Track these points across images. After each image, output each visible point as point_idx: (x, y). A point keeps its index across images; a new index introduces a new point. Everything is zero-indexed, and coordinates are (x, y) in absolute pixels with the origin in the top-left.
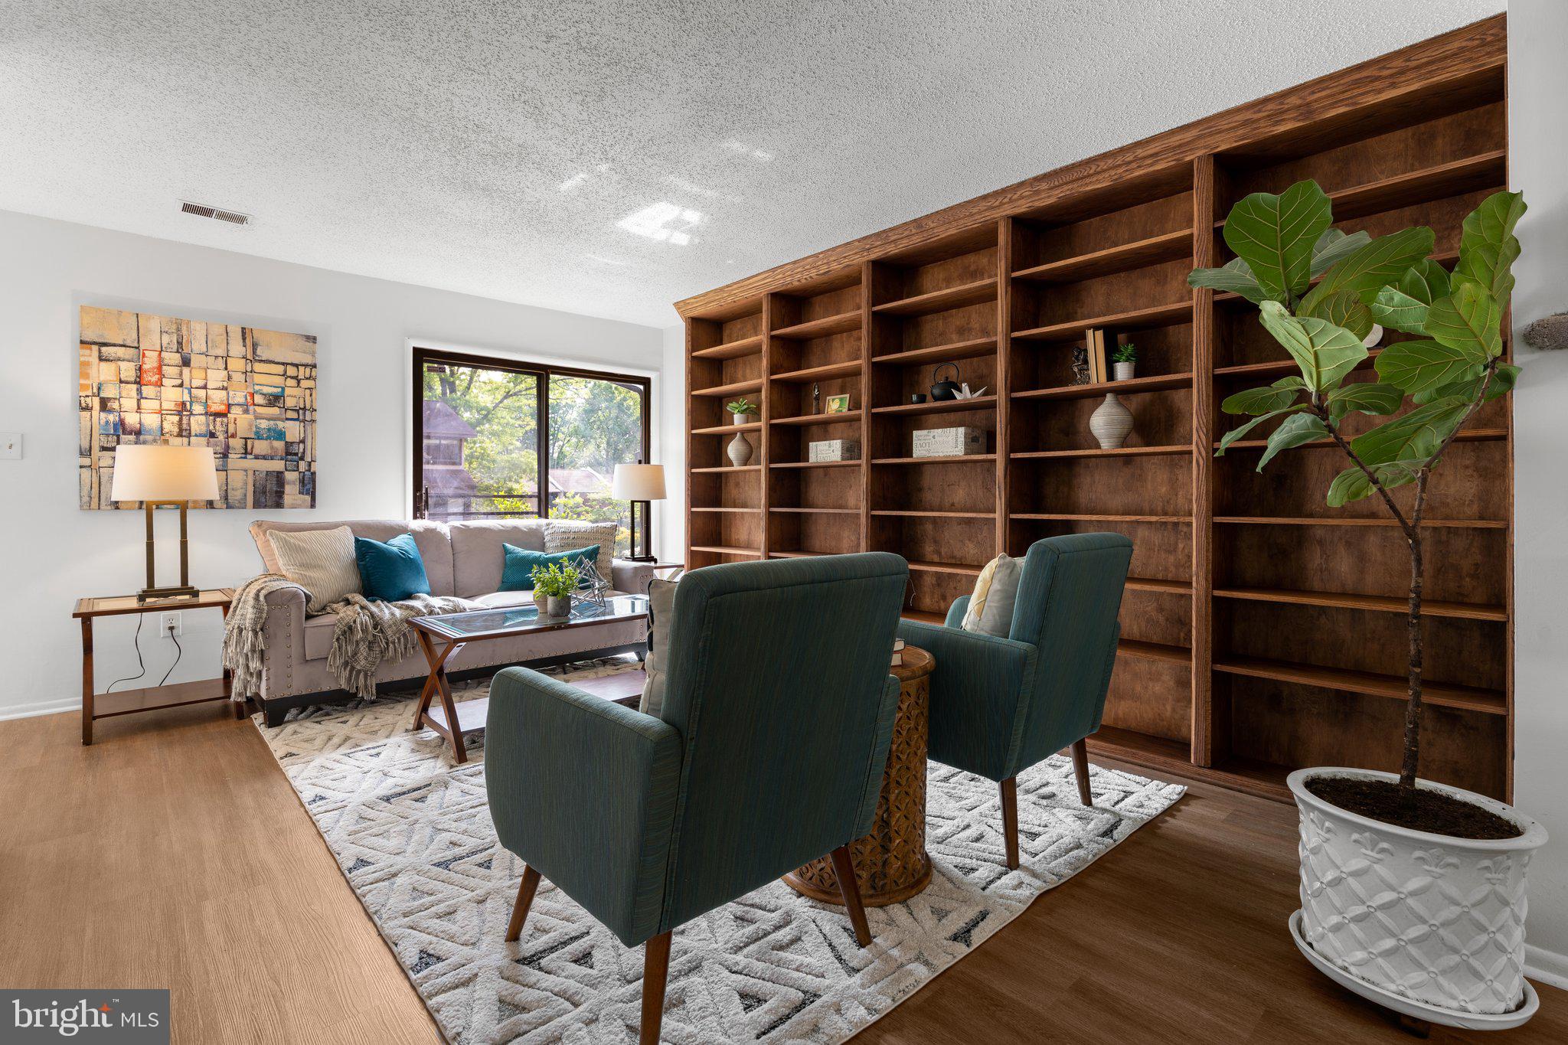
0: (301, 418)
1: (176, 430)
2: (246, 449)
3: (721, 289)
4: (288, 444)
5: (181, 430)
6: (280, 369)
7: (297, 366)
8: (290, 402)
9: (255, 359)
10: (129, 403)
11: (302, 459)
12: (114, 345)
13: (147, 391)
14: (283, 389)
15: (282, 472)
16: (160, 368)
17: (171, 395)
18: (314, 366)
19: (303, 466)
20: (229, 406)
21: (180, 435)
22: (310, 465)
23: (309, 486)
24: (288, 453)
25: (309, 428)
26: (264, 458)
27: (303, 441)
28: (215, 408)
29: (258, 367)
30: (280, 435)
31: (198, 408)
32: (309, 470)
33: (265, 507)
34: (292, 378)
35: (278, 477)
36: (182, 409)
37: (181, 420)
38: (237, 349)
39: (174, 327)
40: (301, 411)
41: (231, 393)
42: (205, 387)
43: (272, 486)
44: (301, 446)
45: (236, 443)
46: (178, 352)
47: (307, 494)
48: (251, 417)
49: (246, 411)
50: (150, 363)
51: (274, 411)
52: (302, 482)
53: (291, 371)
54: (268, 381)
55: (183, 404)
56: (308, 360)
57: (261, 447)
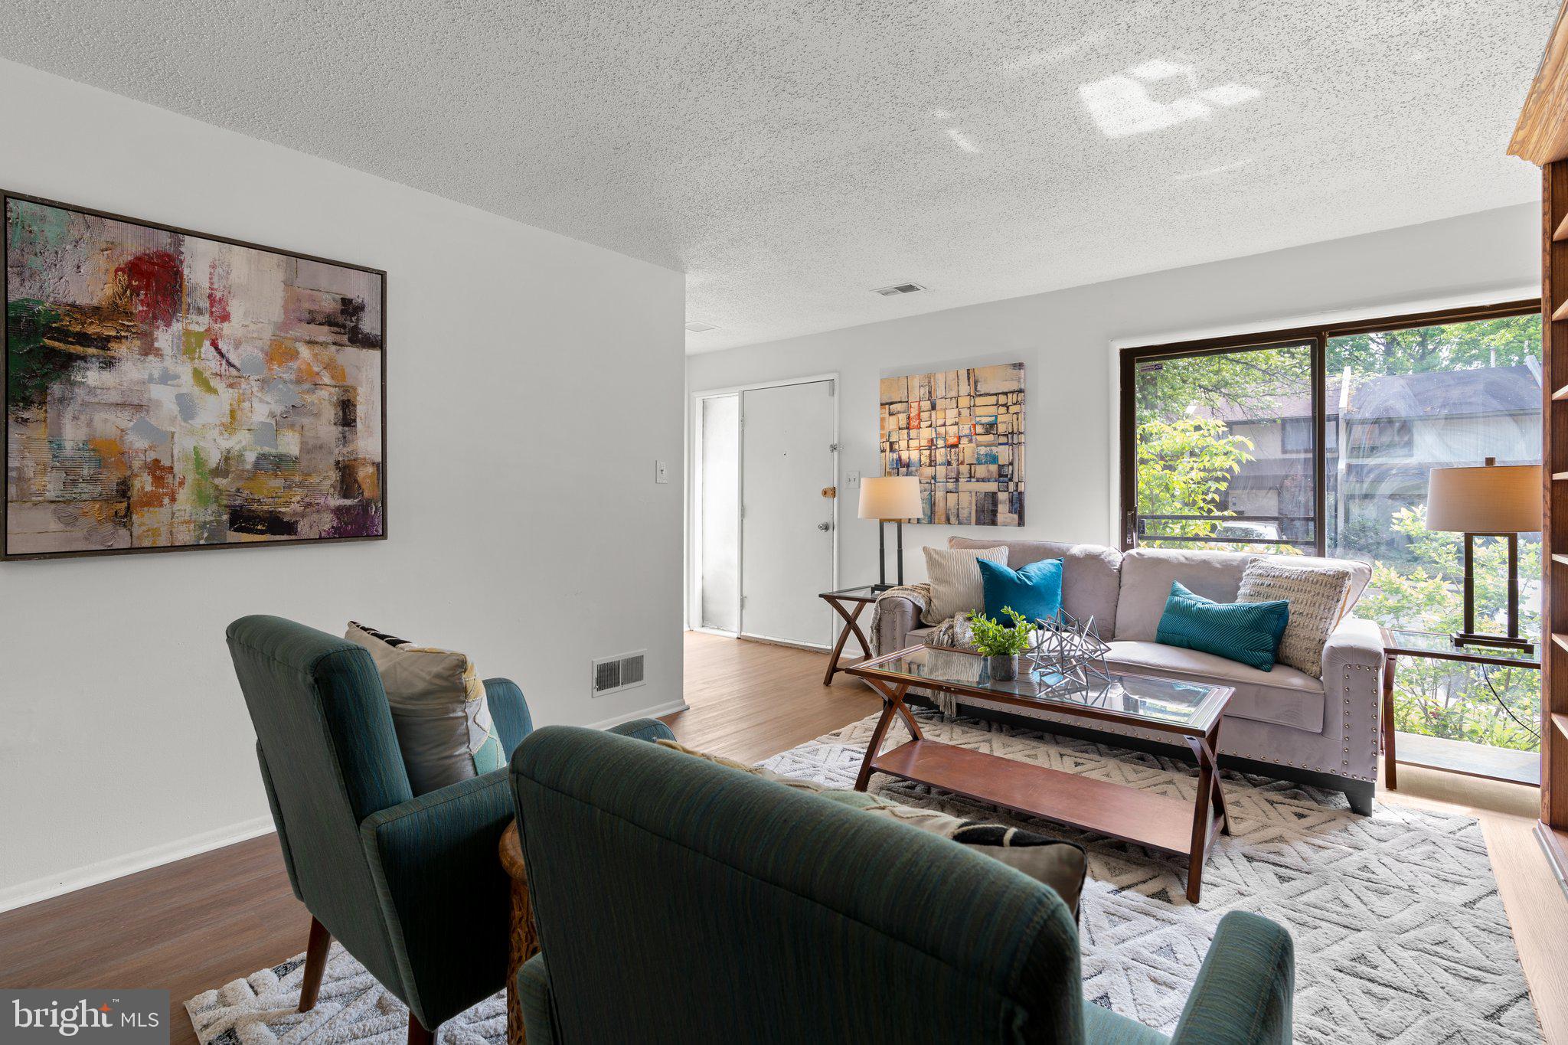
0: (1010, 442)
1: (928, 461)
2: (970, 473)
4: (1001, 467)
5: (931, 461)
6: (993, 399)
7: (1006, 394)
8: (1002, 428)
9: (976, 394)
10: (903, 444)
11: (1011, 480)
12: (896, 403)
13: (913, 433)
14: (996, 417)
15: (996, 493)
16: (919, 415)
17: (926, 434)
18: (1021, 391)
19: (1012, 486)
20: (959, 438)
21: (930, 465)
22: (1017, 486)
23: (1018, 506)
24: (1000, 475)
25: (1016, 450)
26: (983, 480)
27: (1011, 464)
28: (951, 441)
29: (979, 401)
30: (994, 459)
31: (941, 443)
32: (1017, 490)
33: (984, 524)
34: (1003, 405)
35: (993, 497)
36: (932, 445)
37: (931, 452)
38: (965, 389)
39: (927, 381)
40: (1010, 436)
41: (961, 426)
42: (944, 425)
43: (988, 506)
44: (1010, 467)
45: (964, 469)
46: (929, 400)
47: (1015, 513)
48: (973, 445)
49: (971, 441)
50: (914, 413)
51: (990, 438)
52: (1011, 501)
53: (1002, 399)
54: (985, 412)
55: (932, 440)
56: (1015, 386)
57: (981, 471)
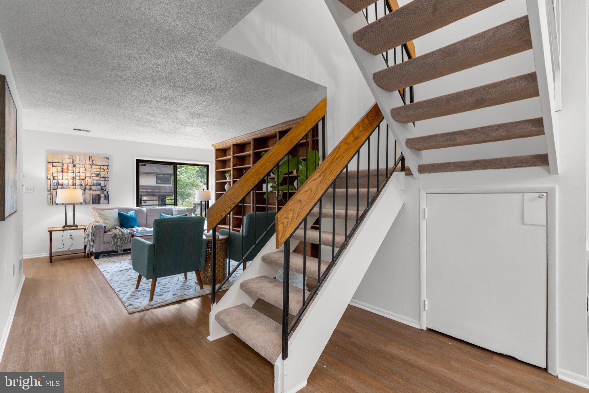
0: (105, 180)
1: (72, 184)
2: (90, 188)
3: (222, 142)
4: (102, 187)
5: (73, 184)
6: (99, 167)
7: (104, 166)
8: (102, 176)
9: (93, 164)
10: (60, 177)
11: (105, 191)
12: (56, 163)
13: (64, 174)
14: (100, 172)
15: (100, 195)
16: (68, 168)
17: (71, 175)
18: (109, 166)
19: (105, 193)
20: (86, 177)
21: (73, 185)
22: (107, 192)
23: (107, 198)
24: (101, 189)
25: (107, 182)
26: (95, 191)
27: (105, 186)
28: (82, 178)
29: (93, 167)
30: (99, 184)
31: (77, 178)
32: (107, 194)
33: (95, 204)
34: (102, 169)
35: (99, 196)
36: (74, 178)
37: (73, 181)
38: (88, 162)
39: (71, 157)
40: (105, 178)
41: (86, 174)
42: (79, 172)
43: (97, 198)
44: (105, 187)
45: (88, 187)
46: (72, 163)
47: (107, 200)
48: (91, 180)
49: (90, 178)
50: (65, 167)
51: (98, 178)
52: (105, 197)
53: (102, 167)
54: (96, 170)
55: (74, 177)
56: (107, 164)
57: (94, 188)
